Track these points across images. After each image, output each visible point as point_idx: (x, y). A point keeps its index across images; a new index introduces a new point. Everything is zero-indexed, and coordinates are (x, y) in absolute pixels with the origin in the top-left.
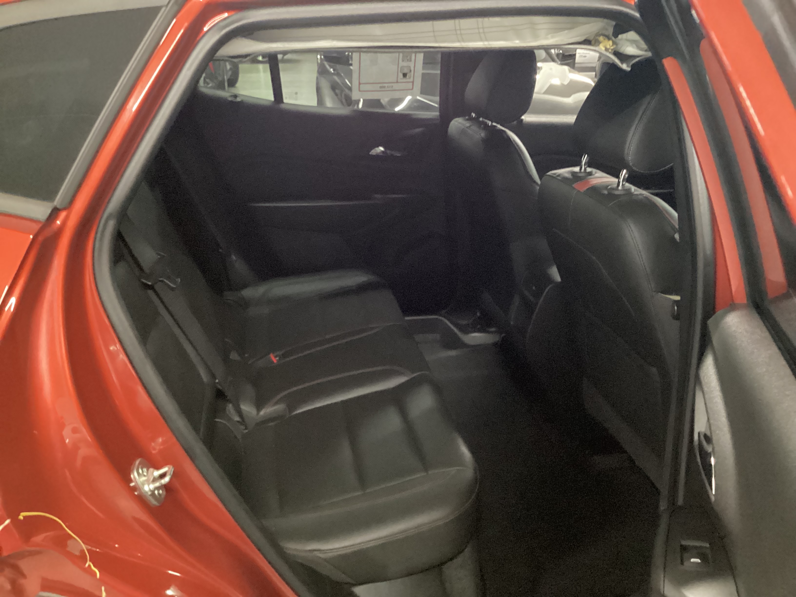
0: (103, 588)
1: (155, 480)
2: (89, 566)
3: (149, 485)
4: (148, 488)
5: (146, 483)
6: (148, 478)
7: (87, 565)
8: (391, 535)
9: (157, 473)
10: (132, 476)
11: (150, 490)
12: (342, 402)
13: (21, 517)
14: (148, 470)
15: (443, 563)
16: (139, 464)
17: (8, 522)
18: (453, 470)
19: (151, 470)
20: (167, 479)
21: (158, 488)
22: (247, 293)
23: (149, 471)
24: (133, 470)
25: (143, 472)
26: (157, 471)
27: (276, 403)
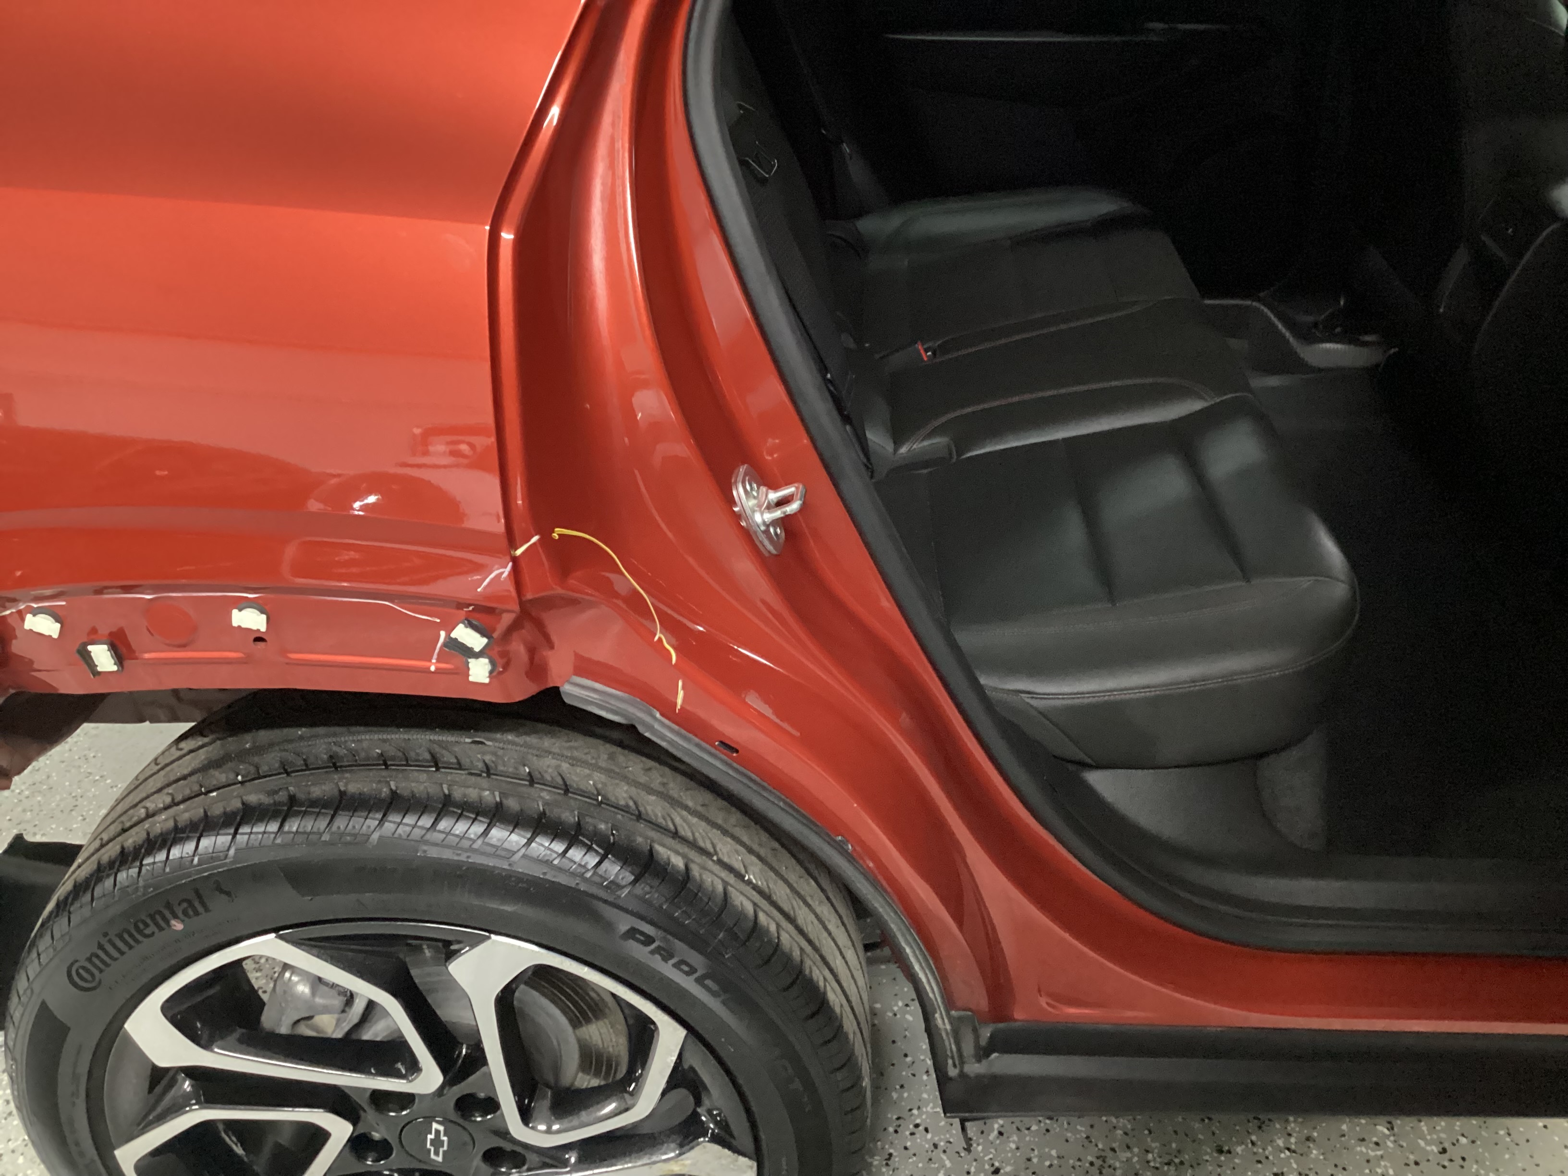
0: (680, 683)
1: (769, 508)
2: (660, 639)
3: (762, 514)
4: (761, 518)
5: (756, 509)
6: (759, 501)
7: (656, 638)
8: (1171, 684)
9: (774, 496)
10: (735, 493)
11: (764, 523)
12: (1065, 440)
13: (556, 536)
14: (758, 488)
15: (1262, 755)
16: (746, 474)
17: (535, 539)
18: (1305, 582)
19: (763, 489)
20: (793, 507)
21: (775, 523)
22: (868, 225)
23: (760, 491)
24: (736, 482)
25: (752, 489)
26: (775, 493)
27: (929, 436)
